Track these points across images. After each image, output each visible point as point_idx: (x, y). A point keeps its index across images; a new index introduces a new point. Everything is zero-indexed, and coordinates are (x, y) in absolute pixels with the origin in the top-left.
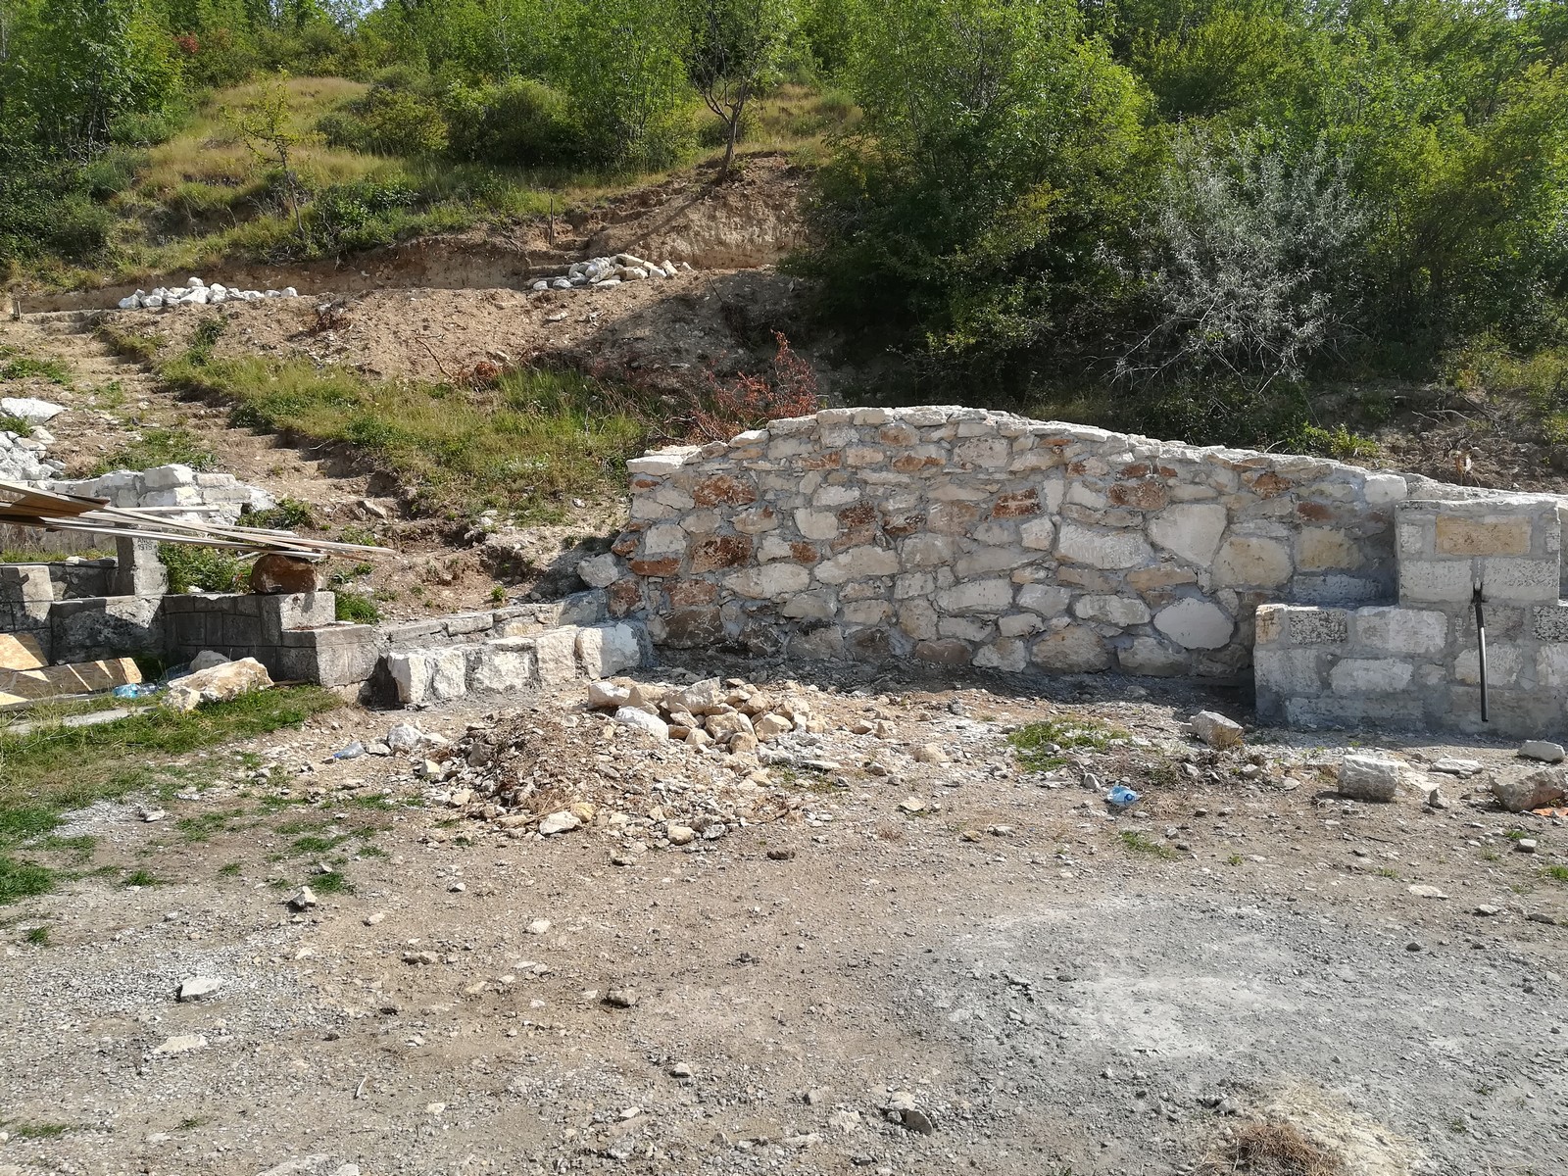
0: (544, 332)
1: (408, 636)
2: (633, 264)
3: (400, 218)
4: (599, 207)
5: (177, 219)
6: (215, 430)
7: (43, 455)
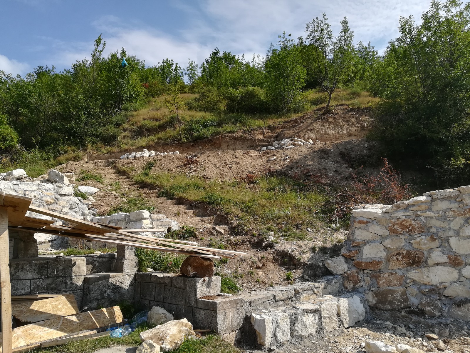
0: (268, 164)
1: (258, 303)
2: (297, 141)
3: (212, 129)
4: (280, 124)
5: (141, 131)
6: (152, 198)
7: (90, 206)
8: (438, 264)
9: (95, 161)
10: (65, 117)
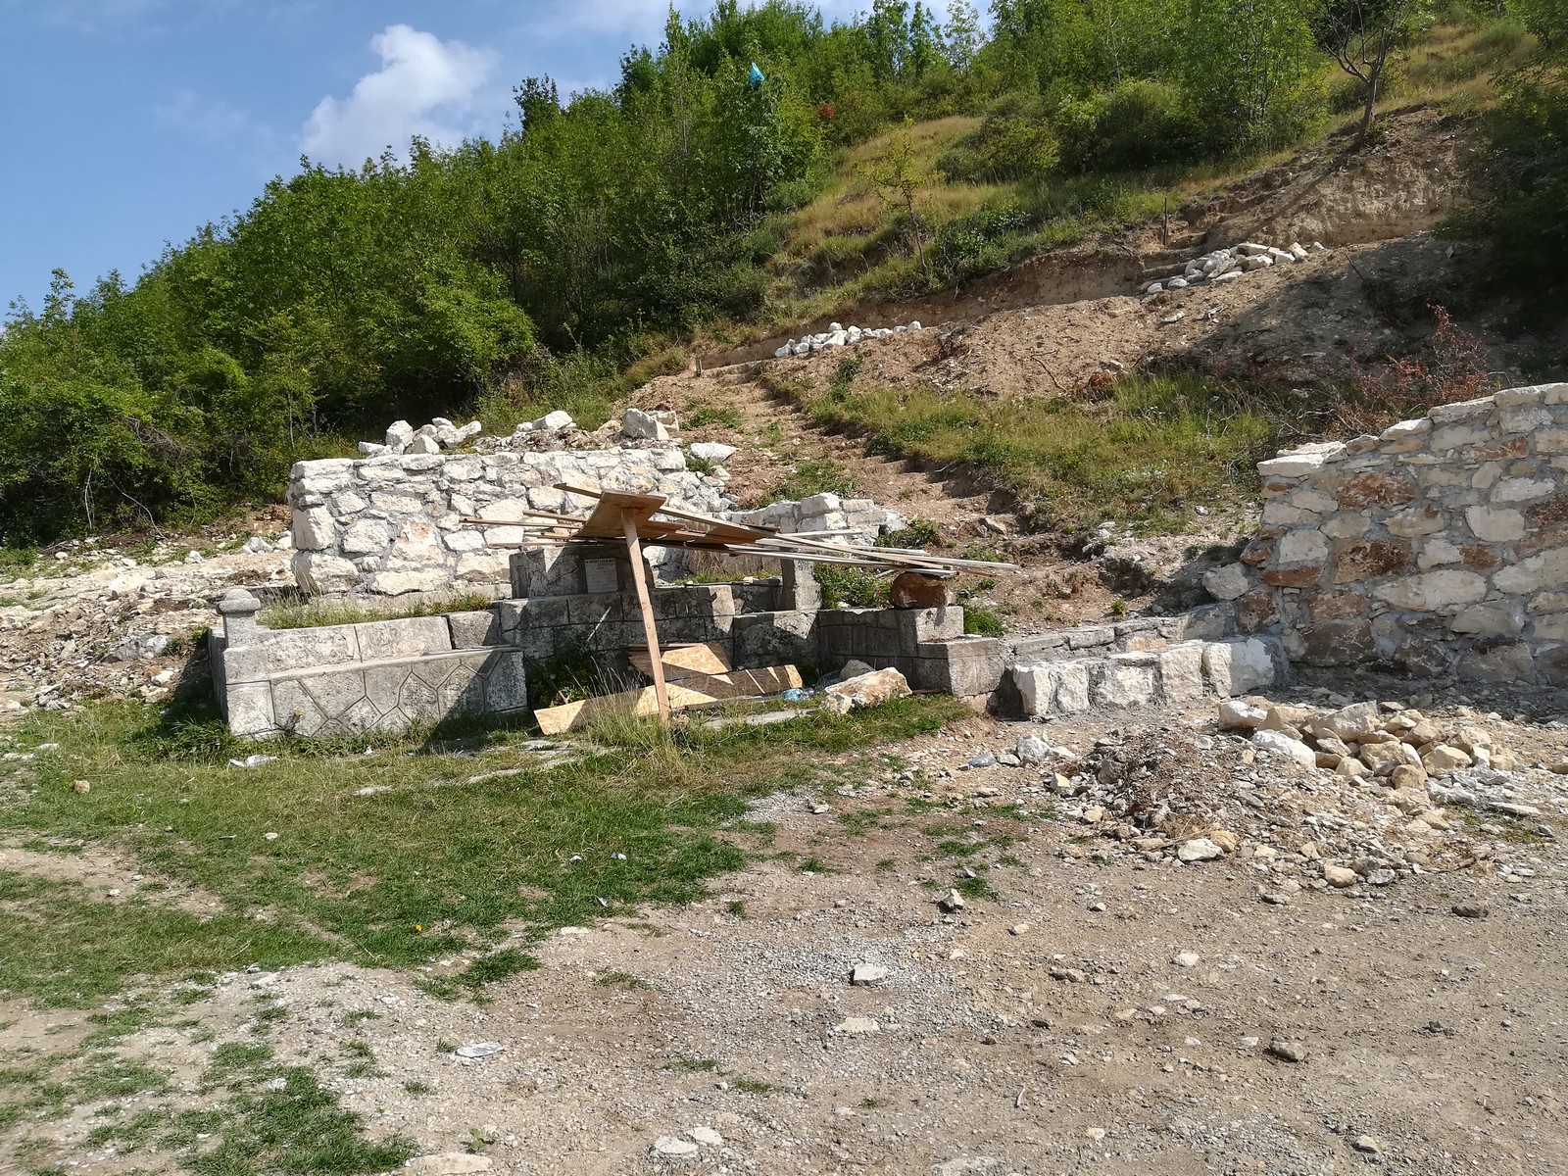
0: (1159, 335)
1: (1031, 649)
3: (1014, 241)
4: (1216, 198)
5: (821, 272)
6: (854, 459)
7: (722, 490)
8: (1439, 566)
9: (715, 370)
10: (631, 255)
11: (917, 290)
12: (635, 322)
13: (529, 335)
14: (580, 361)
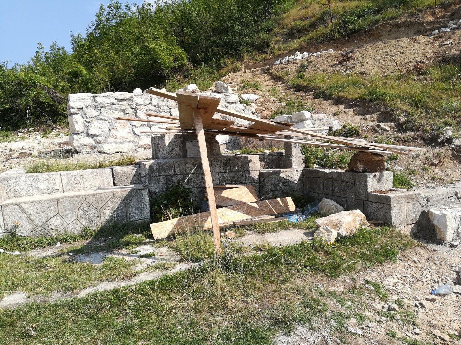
0: (442, 50)
5: (292, 34)
6: (309, 100)
7: (254, 112)
9: (251, 70)
10: (221, 31)
11: (330, 38)
12: (223, 54)
13: (185, 58)
14: (203, 68)
